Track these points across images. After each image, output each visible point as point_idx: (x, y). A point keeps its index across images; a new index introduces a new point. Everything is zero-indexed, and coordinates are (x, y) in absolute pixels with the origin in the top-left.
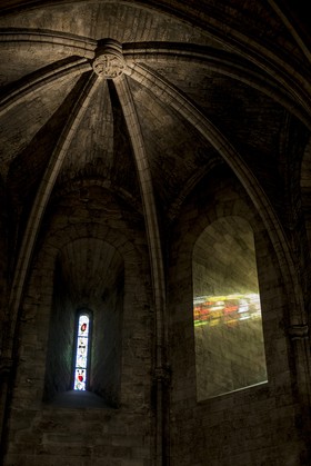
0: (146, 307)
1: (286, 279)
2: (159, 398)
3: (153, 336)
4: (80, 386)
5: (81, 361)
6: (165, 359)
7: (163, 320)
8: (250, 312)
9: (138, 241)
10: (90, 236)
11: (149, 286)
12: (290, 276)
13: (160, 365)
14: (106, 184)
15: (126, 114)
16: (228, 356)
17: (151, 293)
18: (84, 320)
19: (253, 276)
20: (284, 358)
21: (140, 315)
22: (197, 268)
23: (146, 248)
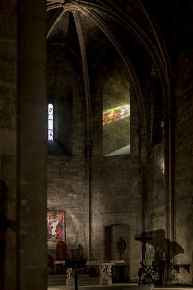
0: (82, 112)
1: (141, 114)
2: (88, 153)
3: (85, 126)
4: (51, 138)
5: (51, 126)
6: (90, 137)
7: (90, 119)
8: (125, 114)
9: (78, 78)
10: (56, 75)
11: (84, 102)
12: (142, 113)
13: (88, 139)
14: (63, 45)
15: (77, 26)
16: (115, 136)
17: (84, 106)
18: (51, 106)
19: (128, 97)
20: (137, 145)
21: (80, 116)
22: (105, 96)
23: (82, 82)
